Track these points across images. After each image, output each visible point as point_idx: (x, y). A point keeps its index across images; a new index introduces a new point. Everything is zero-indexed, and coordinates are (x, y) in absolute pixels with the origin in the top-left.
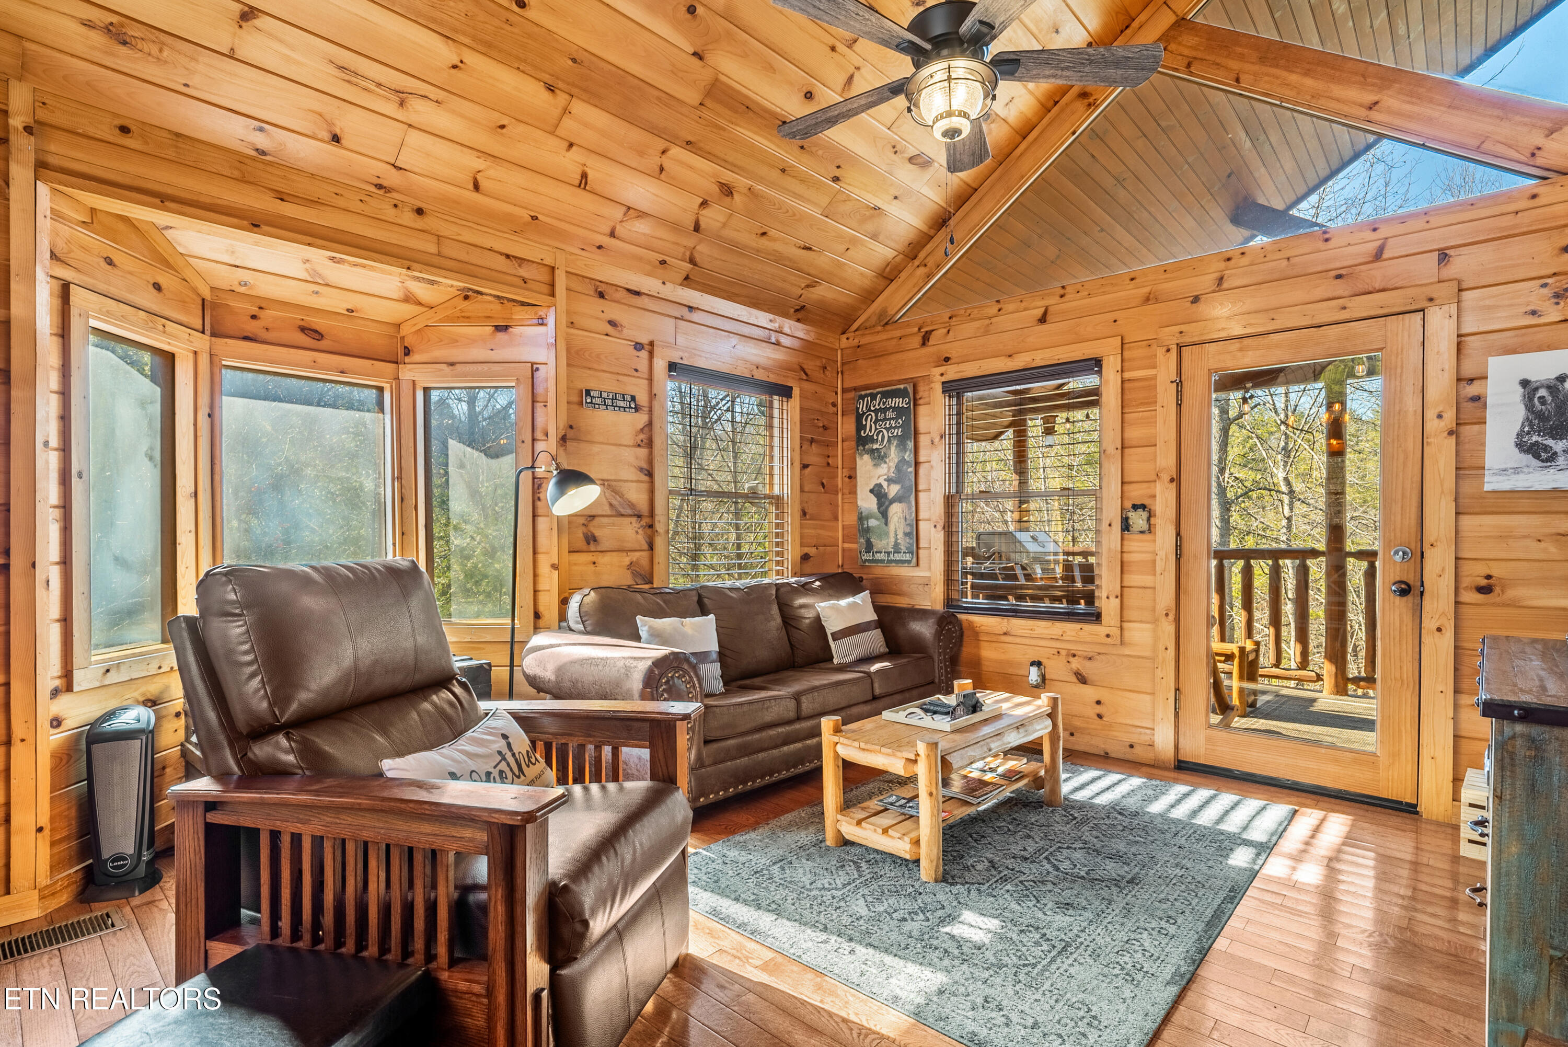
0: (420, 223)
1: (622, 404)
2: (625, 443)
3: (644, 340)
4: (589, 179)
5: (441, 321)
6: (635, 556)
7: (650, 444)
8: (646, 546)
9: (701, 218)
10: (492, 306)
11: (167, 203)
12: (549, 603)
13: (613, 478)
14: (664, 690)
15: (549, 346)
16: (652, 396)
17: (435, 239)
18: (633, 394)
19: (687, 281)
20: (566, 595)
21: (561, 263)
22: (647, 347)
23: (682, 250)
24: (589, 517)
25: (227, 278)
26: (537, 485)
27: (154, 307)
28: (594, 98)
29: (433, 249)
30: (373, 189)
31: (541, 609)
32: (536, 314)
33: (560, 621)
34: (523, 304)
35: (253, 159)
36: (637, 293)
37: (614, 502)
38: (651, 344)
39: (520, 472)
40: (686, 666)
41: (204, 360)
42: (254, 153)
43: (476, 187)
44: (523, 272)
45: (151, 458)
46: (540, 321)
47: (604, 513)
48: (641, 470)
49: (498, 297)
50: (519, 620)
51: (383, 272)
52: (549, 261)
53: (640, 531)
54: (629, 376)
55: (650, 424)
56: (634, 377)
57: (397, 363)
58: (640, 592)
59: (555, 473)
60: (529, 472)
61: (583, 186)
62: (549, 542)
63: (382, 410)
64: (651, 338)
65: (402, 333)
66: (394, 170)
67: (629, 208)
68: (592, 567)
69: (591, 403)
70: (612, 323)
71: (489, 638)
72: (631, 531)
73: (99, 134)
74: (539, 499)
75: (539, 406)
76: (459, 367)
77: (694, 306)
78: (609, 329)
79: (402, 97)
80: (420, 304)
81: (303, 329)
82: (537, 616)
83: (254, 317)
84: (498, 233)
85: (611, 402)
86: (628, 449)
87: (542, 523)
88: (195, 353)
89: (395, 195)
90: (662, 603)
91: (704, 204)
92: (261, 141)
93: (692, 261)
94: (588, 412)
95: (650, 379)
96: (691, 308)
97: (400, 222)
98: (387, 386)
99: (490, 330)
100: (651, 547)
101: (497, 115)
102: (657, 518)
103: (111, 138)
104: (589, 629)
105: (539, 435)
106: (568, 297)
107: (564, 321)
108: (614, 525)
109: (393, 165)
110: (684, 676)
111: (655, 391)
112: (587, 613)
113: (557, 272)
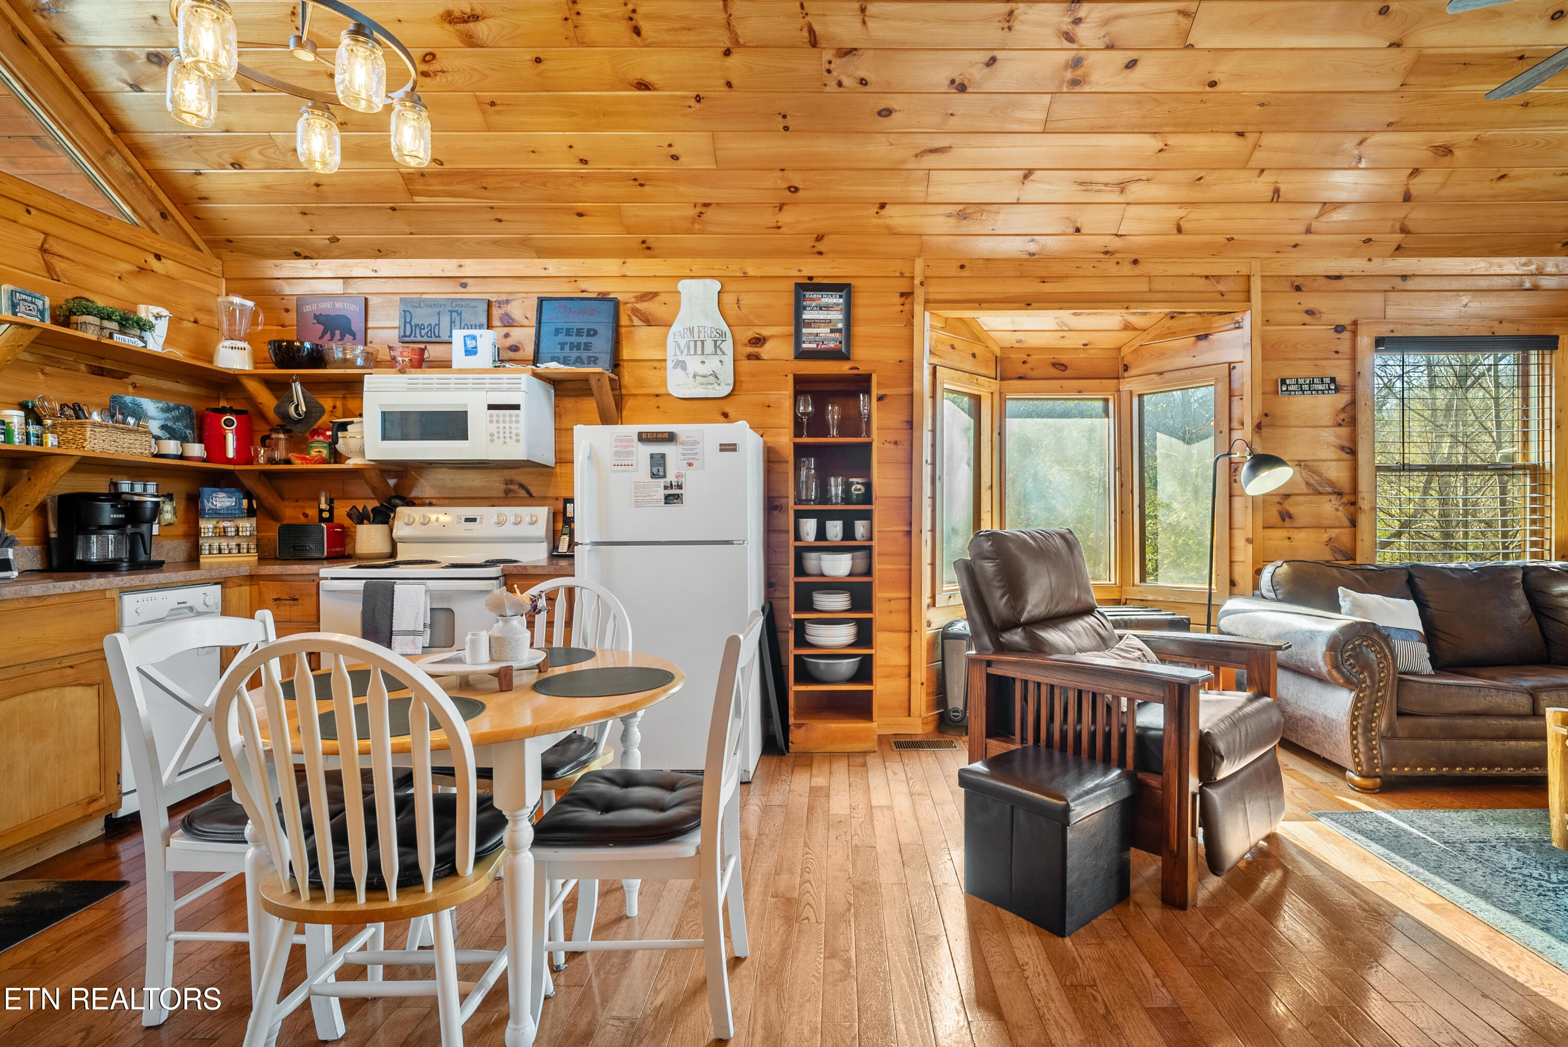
0: (1137, 270)
1: (1320, 387)
2: (1324, 424)
3: (1345, 320)
4: (1281, 194)
5: (1152, 339)
6: (1334, 533)
7: (1353, 422)
8: (1346, 523)
9: (1411, 187)
10: (1194, 320)
11: (982, 305)
12: (1244, 572)
13: (1310, 458)
14: (1350, 656)
15: (1244, 346)
16: (1355, 375)
17: (1146, 280)
18: (1333, 376)
19: (1399, 250)
20: (1260, 566)
21: (1256, 269)
22: (1349, 328)
23: (1391, 223)
24: (1284, 496)
25: (1009, 339)
26: (1233, 469)
27: (973, 369)
28: (1282, 126)
29: (1145, 287)
30: (1102, 256)
31: (1237, 577)
32: (1233, 319)
33: (1254, 589)
34: (1221, 313)
35: (1027, 260)
36: (1338, 277)
37: (1312, 481)
38: (1355, 323)
39: (1218, 459)
40: (1376, 637)
41: (996, 396)
42: (1027, 256)
43: (1179, 230)
44: (1221, 287)
45: (969, 465)
46: (1237, 325)
47: (1300, 492)
48: (1342, 448)
49: (1199, 313)
50: (1217, 585)
51: (1109, 314)
52: (1244, 271)
53: (1340, 508)
54: (1328, 359)
55: (1353, 403)
56: (1334, 359)
57: (1118, 378)
58: (1338, 567)
59: (1249, 458)
60: (1227, 458)
61: (1275, 199)
62: (1244, 519)
63: (1108, 416)
64: (1353, 318)
65: (1122, 354)
66: (1116, 239)
67: (1325, 203)
68: (1287, 542)
69: (1287, 390)
70: (1309, 312)
71: (1190, 600)
72: (1330, 508)
73: (948, 274)
74: (1235, 481)
75: (1235, 400)
76: (1166, 375)
77: (1409, 273)
78: (1307, 319)
79: (1122, 187)
80: (1136, 329)
81: (1054, 365)
82: (1233, 583)
83: (1024, 362)
84: (1198, 260)
85: (1308, 387)
86: (1328, 430)
87: (1238, 503)
88: (992, 393)
89: (1117, 255)
90: (1361, 579)
91: (1415, 172)
92: (1033, 248)
93: (1404, 230)
94: (1284, 399)
95: (1353, 358)
96: (1404, 277)
97: (1121, 274)
98: (1111, 398)
99: (1193, 339)
100: (1353, 523)
101: (1195, 172)
102: (1360, 495)
103: (955, 274)
104: (1280, 597)
105: (1235, 424)
106: (1263, 298)
107: (1259, 320)
108: (1311, 503)
109: (1116, 235)
110: (1373, 646)
111: (1358, 369)
112: (1278, 583)
113: (1252, 279)
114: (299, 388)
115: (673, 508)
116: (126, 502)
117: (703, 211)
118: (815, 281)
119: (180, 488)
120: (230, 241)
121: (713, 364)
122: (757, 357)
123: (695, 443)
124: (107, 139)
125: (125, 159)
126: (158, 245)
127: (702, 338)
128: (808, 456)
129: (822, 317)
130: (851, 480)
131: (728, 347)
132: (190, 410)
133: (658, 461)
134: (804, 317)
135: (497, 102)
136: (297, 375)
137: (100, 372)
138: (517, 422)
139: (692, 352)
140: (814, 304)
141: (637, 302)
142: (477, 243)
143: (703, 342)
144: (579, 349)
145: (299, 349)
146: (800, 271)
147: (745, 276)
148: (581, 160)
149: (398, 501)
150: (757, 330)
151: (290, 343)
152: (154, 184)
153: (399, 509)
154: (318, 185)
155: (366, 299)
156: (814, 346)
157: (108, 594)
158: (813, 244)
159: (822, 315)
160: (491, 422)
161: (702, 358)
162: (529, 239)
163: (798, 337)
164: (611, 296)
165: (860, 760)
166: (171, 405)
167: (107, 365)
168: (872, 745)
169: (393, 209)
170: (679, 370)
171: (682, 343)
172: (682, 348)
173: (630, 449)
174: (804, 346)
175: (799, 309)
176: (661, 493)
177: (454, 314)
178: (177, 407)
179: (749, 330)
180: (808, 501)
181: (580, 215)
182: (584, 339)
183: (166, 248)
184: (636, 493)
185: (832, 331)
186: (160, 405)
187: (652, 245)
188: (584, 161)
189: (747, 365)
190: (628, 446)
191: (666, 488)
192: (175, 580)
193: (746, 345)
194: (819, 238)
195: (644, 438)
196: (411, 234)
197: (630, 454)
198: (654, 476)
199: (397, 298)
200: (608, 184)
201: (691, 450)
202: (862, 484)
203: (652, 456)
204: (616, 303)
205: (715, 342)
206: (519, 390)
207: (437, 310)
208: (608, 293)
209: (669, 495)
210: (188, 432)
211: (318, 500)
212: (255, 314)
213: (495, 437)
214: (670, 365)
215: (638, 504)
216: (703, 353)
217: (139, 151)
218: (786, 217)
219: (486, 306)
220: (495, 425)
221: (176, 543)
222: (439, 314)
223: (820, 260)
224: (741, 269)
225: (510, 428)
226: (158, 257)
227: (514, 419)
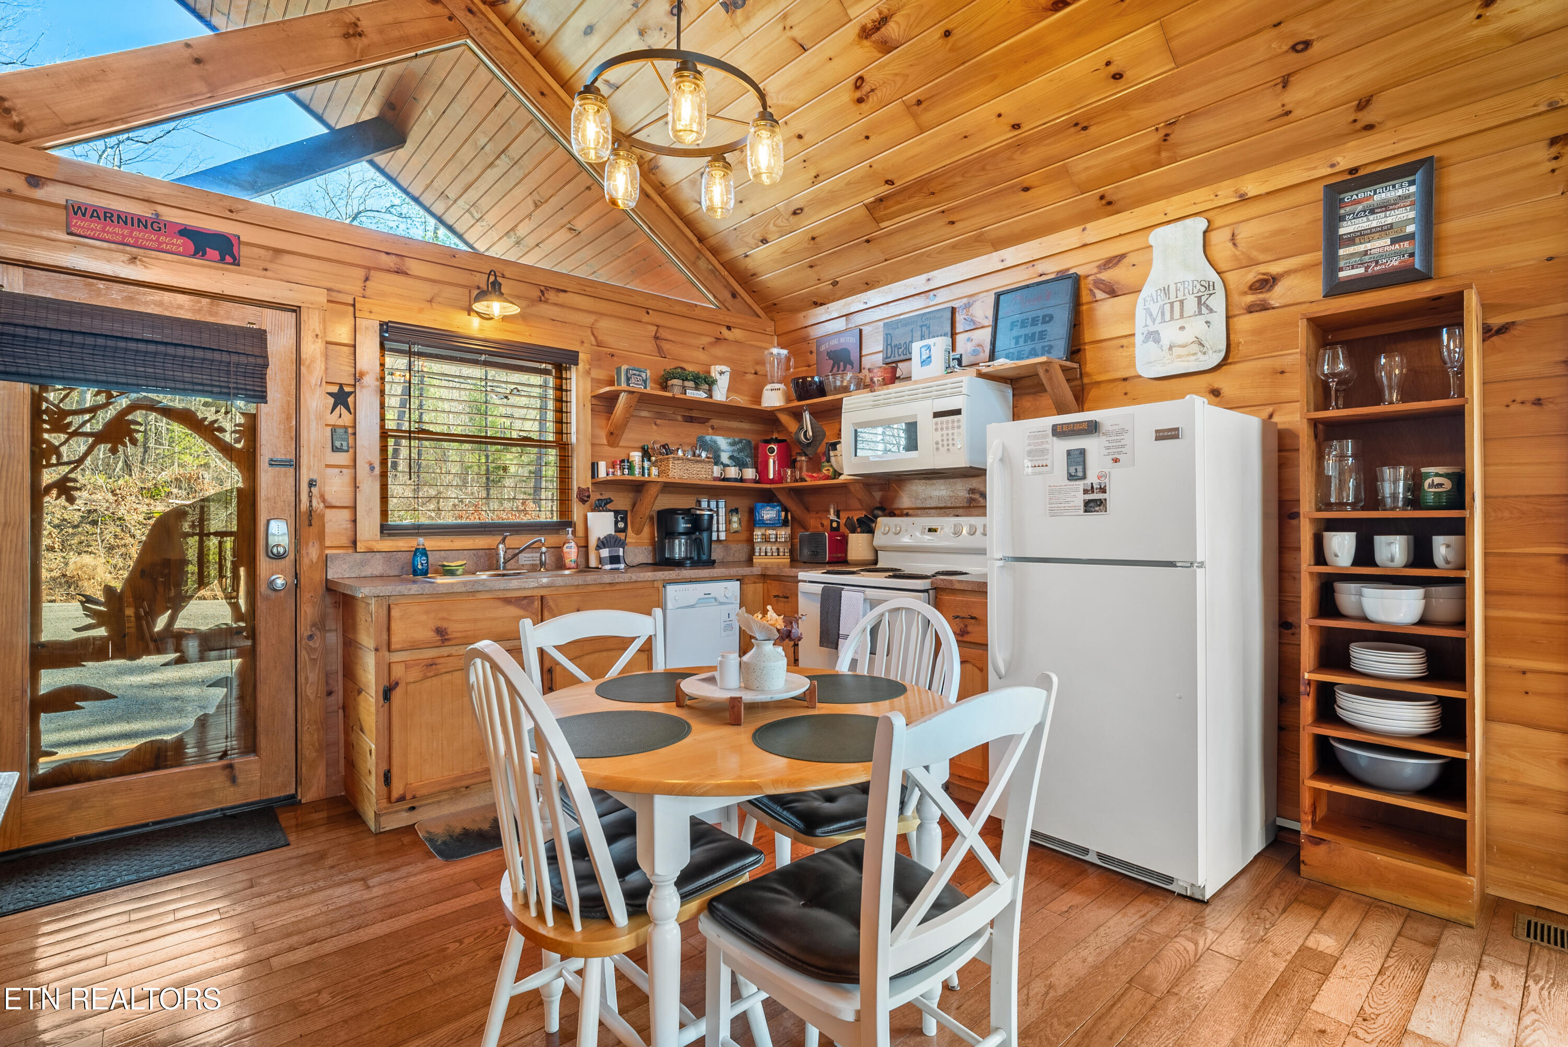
114: (808, 416)
115: (1094, 518)
116: (693, 515)
117: (1169, 131)
118: (1361, 173)
119: (743, 503)
120: (775, 304)
121: (1196, 327)
122: (1264, 307)
123: (1123, 431)
124: (696, 248)
125: (707, 259)
126: (728, 319)
127: (1181, 297)
128: (1342, 437)
129: (1374, 224)
130: (1424, 470)
131: (1218, 302)
132: (750, 442)
133: (1077, 459)
134: (1342, 231)
135: (921, 98)
136: (807, 405)
137: (690, 420)
138: (959, 427)
139: (1168, 317)
140: (1360, 207)
141: (1100, 273)
142: (938, 253)
143: (1182, 302)
144: (1033, 340)
145: (811, 383)
146: (1333, 166)
147: (1244, 199)
148: (1013, 126)
149: (880, 513)
150: (1263, 269)
151: (804, 378)
152: (726, 273)
153: (879, 519)
154: (813, 239)
155: (861, 331)
156: (1361, 270)
157: (656, 584)
158: (1352, 118)
159: (1374, 221)
160: (936, 430)
161: (1181, 323)
162: (982, 234)
163: (1331, 263)
164: (1071, 272)
165: (1429, 932)
166: (737, 439)
167: (694, 414)
168: (1469, 911)
169: (868, 241)
170: (1151, 344)
171: (1155, 309)
172: (1154, 315)
173: (1044, 446)
174: (1342, 274)
175: (1333, 219)
176: (1080, 499)
177: (924, 328)
178: (740, 441)
179: (1250, 271)
180: (1341, 505)
181: (1026, 189)
182: (1039, 328)
183: (734, 320)
184: (1050, 499)
185: (1394, 241)
186: (729, 441)
187: (1114, 198)
188: (1016, 126)
189: (1245, 322)
190: (1042, 443)
191: (1086, 492)
192: (701, 576)
193: (1245, 293)
194: (1363, 104)
195: (1059, 432)
196: (886, 260)
197: (1043, 452)
198: (1071, 477)
199: (881, 323)
200: (1048, 141)
201: (1117, 441)
202: (1447, 476)
203: (1069, 453)
204: (1077, 280)
205: (1199, 298)
206: (960, 393)
207: (910, 328)
208: (1068, 269)
209: (1090, 501)
210: (748, 459)
211: (828, 512)
212: (788, 359)
213: (940, 446)
214: (1139, 338)
215: (1053, 513)
216: (1182, 316)
217: (716, 251)
218: (1296, 95)
219: (950, 314)
220: (940, 432)
221: (740, 546)
222: (912, 331)
223: (1371, 138)
224: (1236, 192)
225: (953, 434)
226: (729, 328)
227: (956, 424)
